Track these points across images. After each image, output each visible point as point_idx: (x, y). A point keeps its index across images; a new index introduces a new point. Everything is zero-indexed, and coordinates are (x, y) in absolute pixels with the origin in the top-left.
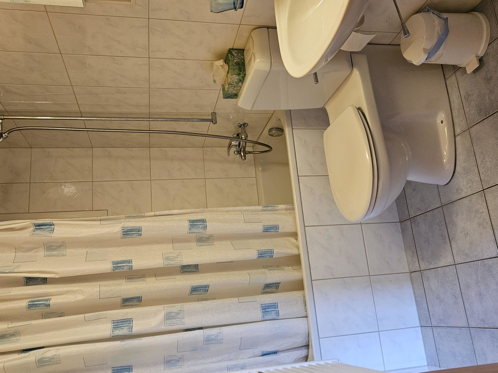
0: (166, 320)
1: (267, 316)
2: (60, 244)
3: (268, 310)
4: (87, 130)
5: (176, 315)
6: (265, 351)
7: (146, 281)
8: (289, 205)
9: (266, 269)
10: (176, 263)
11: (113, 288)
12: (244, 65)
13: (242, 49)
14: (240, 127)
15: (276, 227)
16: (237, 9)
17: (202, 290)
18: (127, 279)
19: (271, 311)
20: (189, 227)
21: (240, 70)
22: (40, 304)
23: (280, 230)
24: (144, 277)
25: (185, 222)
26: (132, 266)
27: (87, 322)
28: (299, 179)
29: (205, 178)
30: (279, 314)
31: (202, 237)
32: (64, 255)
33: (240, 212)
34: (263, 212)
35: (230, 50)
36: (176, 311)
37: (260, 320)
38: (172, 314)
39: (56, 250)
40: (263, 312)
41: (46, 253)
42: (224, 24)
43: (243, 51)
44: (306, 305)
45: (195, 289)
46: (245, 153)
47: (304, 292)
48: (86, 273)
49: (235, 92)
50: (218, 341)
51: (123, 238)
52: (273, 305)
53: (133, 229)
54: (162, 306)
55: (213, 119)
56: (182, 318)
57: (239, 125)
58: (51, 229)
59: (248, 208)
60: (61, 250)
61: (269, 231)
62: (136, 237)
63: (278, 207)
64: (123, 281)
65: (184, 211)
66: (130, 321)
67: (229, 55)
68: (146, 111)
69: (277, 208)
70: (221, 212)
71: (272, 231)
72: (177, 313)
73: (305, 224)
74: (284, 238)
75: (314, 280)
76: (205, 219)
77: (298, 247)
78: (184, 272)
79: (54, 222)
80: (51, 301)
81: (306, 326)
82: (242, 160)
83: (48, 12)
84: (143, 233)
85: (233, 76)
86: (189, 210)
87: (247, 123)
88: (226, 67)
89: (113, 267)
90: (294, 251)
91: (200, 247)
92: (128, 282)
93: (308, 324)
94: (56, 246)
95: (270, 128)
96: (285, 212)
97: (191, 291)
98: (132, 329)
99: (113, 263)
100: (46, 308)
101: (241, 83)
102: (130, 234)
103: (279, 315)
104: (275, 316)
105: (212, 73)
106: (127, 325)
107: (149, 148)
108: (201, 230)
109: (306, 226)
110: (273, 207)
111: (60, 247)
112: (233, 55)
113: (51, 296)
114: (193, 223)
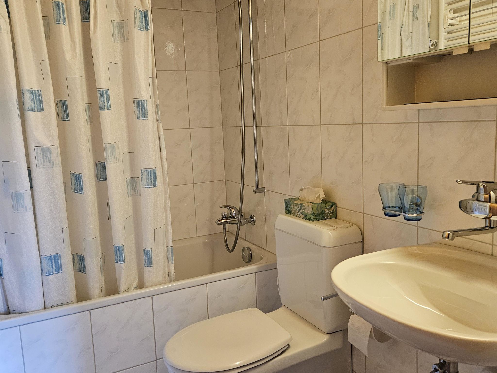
0: (42, 148)
1: (46, 262)
2: (126, 36)
3: (53, 262)
4: (241, 66)
5: (47, 158)
6: (2, 262)
7: (87, 125)
8: (174, 276)
9: (101, 256)
10: (109, 157)
11: (79, 90)
12: (322, 219)
13: (336, 217)
14: (251, 217)
15: (149, 264)
16: (384, 210)
17: (76, 186)
18: (89, 105)
19: (52, 266)
20: (148, 169)
21: (317, 215)
22: (60, 14)
23: (146, 269)
24: (91, 123)
25: (154, 165)
26: (104, 110)
27: (40, 63)
28: (204, 284)
29: (194, 183)
30: (49, 275)
31: (136, 183)
32: (114, 40)
33: (165, 223)
34: (166, 248)
35: (335, 205)
36: (52, 158)
37: (41, 254)
38: (49, 155)
39: (119, 32)
40: (51, 257)
41: (116, 22)
42: (363, 198)
43: (335, 217)
44: (60, 306)
45: (78, 178)
46: (224, 224)
47: (75, 302)
48: (96, 62)
49: (293, 211)
50: (16, 207)
51: (135, 101)
52: (59, 268)
53: (145, 111)
54: (58, 143)
55: (259, 190)
56: (44, 165)
57: (252, 216)
58: (142, 28)
59: (170, 231)
60: (120, 38)
61: (145, 256)
62: (136, 114)
63: (172, 264)
64: (86, 101)
65: (165, 163)
66: (41, 108)
67: (331, 204)
68: (263, 123)
69: (170, 263)
70: (165, 202)
71: (145, 259)
72: (50, 159)
73: (155, 296)
74: (137, 274)
75: (90, 312)
76: (157, 186)
77: (127, 290)
78: (97, 166)
79: (150, 31)
80: (63, 25)
81: (34, 309)
82: (217, 221)
83: (362, 29)
84: (141, 121)
85: (311, 208)
86: (166, 169)
87: (255, 224)
88: (318, 201)
89: (103, 91)
90: (122, 287)
91: (126, 182)
92: (86, 106)
93: (36, 311)
94: (123, 32)
95: (251, 248)
96: (166, 272)
97: (76, 174)
98: (31, 111)
99: (107, 91)
100: (55, 20)
101: (304, 217)
102: (139, 108)
103: (47, 275)
104: (46, 271)
105: (310, 187)
106: (36, 106)
107: (222, 126)
108: (144, 183)
109: (152, 298)
110: (171, 258)
111: (123, 36)
112: (331, 208)
113: (69, 26)
114: (153, 173)
